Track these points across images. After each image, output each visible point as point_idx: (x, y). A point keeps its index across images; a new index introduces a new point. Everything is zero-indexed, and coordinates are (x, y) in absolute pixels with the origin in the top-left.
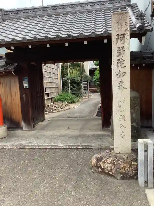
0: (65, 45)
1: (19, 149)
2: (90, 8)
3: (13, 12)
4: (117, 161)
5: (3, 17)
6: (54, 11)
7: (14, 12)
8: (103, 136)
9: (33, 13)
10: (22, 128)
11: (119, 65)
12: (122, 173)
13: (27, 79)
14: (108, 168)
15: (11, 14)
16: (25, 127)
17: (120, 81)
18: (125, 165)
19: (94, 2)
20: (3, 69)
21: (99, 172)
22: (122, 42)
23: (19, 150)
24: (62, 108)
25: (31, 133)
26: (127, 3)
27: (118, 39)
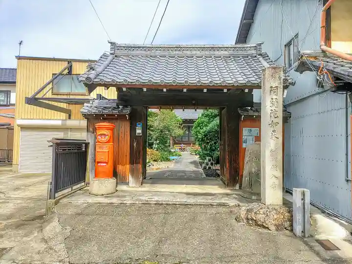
4: (270, 212)
5: (115, 52)
7: (130, 48)
9: (152, 52)
10: (128, 184)
11: (272, 115)
12: (275, 225)
13: (141, 125)
16: (133, 183)
17: (273, 131)
18: (278, 216)
19: (222, 48)
20: (117, 111)
22: (275, 94)
23: (143, 205)
26: (258, 52)
27: (271, 90)
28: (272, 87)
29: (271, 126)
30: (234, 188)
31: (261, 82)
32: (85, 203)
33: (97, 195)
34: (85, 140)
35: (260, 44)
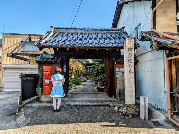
2: (103, 32)
4: (129, 108)
5: (53, 31)
11: (129, 61)
13: (66, 67)
14: (125, 112)
17: (130, 69)
18: (133, 110)
19: (105, 29)
26: (123, 32)
27: (129, 50)
28: (129, 48)
30: (112, 97)
32: (38, 106)
33: (44, 102)
34: (38, 75)
35: (123, 28)
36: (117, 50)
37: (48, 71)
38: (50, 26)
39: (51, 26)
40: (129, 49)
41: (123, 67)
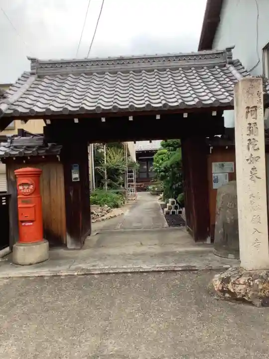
0: (156, 117)
1: (83, 275)
2: (173, 64)
3: (54, 64)
4: (252, 281)
5: (38, 72)
6: (119, 67)
7: (57, 65)
8: (202, 252)
9: (86, 68)
10: (66, 245)
11: (251, 146)
12: (261, 298)
13: (78, 167)
14: (242, 291)
15: (51, 67)
16: (72, 244)
17: (252, 169)
18: (265, 285)
19: (179, 56)
20: (44, 151)
21: (226, 299)
22: (253, 116)
23: (83, 277)
24: (104, 216)
25: (84, 253)
26: (228, 60)
27: (248, 112)
28: (248, 108)
29: (249, 161)
30: (205, 242)
31: (233, 100)
32: (7, 278)
33: (23, 265)
34: (5, 192)
35: (229, 50)
36: (214, 114)
37: (29, 182)
38: (29, 59)
39: (32, 59)
40: (250, 110)
41: (233, 159)
